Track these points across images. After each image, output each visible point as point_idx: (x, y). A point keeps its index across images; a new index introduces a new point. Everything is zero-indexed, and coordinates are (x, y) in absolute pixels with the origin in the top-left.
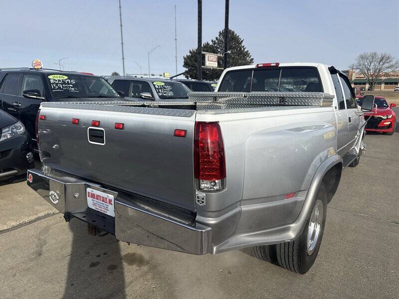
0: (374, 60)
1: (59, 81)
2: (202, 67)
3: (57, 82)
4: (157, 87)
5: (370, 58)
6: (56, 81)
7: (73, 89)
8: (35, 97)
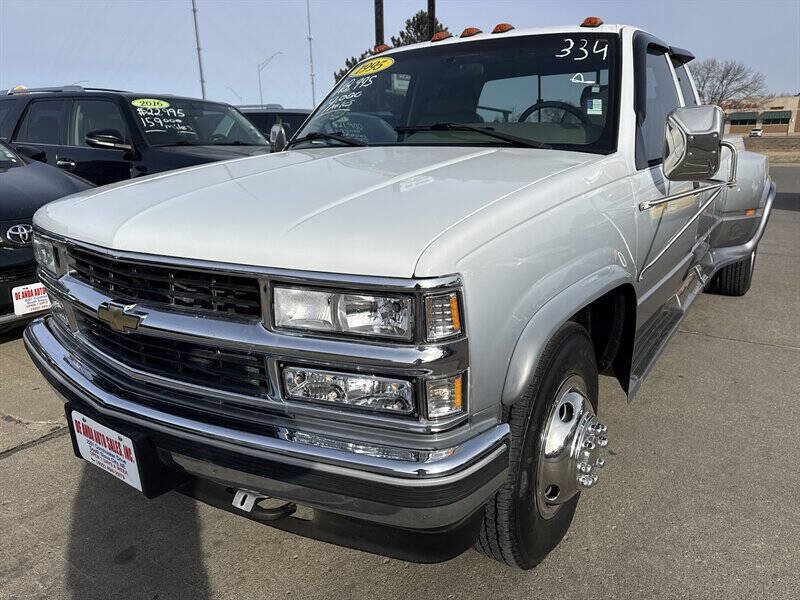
0: (712, 74)
1: (155, 111)
3: (151, 113)
6: (149, 111)
7: (184, 128)
8: (112, 145)
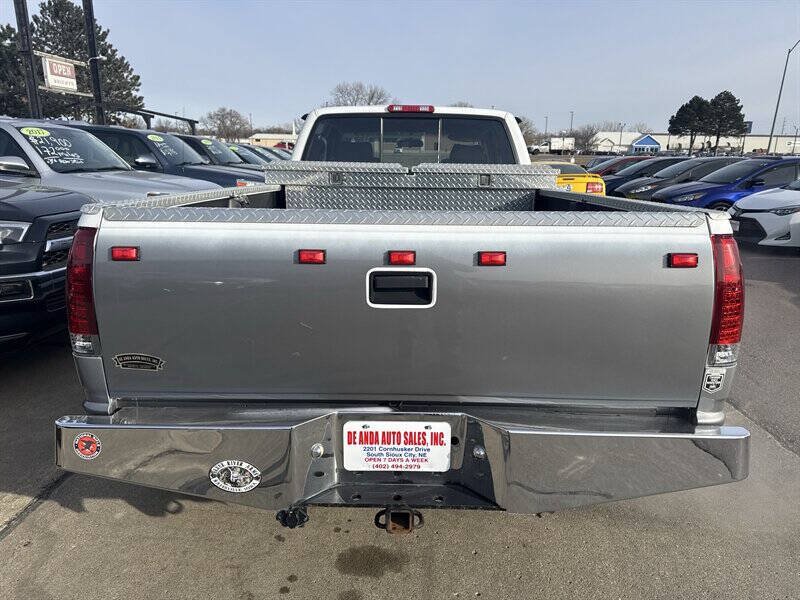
0: (361, 96)
2: (40, 87)
4: (35, 141)
5: (354, 93)
